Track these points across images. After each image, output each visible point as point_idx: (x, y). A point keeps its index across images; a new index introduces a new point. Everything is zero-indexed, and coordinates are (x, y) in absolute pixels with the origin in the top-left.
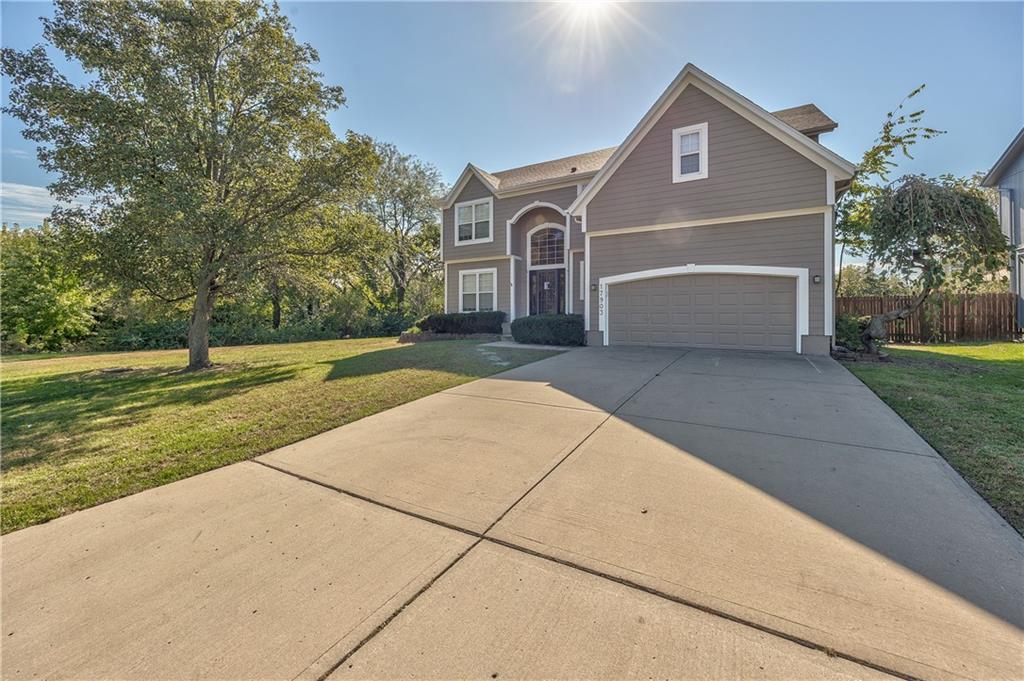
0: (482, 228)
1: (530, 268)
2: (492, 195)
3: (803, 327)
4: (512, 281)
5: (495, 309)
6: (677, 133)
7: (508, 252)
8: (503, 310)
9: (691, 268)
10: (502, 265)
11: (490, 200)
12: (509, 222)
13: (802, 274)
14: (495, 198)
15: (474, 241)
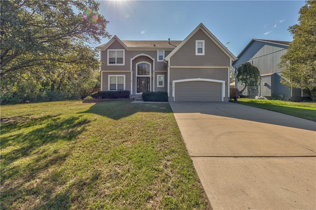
0: (120, 60)
1: (137, 76)
2: (125, 48)
3: (224, 95)
4: (132, 80)
5: (125, 89)
6: (197, 41)
7: (131, 70)
8: (128, 90)
9: (199, 79)
10: (128, 74)
11: (124, 50)
12: (131, 59)
13: (224, 82)
14: (126, 50)
15: (116, 64)
